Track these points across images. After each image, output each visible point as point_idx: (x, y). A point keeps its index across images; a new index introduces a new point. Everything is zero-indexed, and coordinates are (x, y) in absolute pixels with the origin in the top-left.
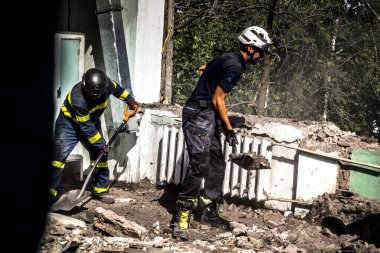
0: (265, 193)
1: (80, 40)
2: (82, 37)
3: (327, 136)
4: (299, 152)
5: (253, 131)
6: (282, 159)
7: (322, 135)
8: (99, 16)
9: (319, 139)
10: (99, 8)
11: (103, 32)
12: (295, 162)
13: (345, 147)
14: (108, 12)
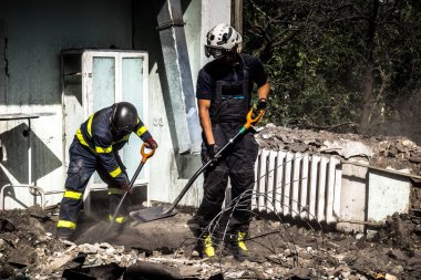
0: (334, 215)
1: (142, 58)
2: (146, 55)
3: (399, 152)
4: (370, 170)
5: (323, 149)
6: (353, 178)
7: (393, 151)
8: (161, 33)
9: (390, 155)
10: (160, 24)
11: (165, 50)
12: (366, 181)
13: (417, 163)
14: (169, 28)
